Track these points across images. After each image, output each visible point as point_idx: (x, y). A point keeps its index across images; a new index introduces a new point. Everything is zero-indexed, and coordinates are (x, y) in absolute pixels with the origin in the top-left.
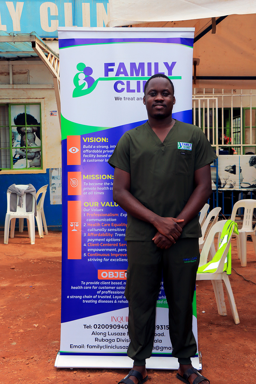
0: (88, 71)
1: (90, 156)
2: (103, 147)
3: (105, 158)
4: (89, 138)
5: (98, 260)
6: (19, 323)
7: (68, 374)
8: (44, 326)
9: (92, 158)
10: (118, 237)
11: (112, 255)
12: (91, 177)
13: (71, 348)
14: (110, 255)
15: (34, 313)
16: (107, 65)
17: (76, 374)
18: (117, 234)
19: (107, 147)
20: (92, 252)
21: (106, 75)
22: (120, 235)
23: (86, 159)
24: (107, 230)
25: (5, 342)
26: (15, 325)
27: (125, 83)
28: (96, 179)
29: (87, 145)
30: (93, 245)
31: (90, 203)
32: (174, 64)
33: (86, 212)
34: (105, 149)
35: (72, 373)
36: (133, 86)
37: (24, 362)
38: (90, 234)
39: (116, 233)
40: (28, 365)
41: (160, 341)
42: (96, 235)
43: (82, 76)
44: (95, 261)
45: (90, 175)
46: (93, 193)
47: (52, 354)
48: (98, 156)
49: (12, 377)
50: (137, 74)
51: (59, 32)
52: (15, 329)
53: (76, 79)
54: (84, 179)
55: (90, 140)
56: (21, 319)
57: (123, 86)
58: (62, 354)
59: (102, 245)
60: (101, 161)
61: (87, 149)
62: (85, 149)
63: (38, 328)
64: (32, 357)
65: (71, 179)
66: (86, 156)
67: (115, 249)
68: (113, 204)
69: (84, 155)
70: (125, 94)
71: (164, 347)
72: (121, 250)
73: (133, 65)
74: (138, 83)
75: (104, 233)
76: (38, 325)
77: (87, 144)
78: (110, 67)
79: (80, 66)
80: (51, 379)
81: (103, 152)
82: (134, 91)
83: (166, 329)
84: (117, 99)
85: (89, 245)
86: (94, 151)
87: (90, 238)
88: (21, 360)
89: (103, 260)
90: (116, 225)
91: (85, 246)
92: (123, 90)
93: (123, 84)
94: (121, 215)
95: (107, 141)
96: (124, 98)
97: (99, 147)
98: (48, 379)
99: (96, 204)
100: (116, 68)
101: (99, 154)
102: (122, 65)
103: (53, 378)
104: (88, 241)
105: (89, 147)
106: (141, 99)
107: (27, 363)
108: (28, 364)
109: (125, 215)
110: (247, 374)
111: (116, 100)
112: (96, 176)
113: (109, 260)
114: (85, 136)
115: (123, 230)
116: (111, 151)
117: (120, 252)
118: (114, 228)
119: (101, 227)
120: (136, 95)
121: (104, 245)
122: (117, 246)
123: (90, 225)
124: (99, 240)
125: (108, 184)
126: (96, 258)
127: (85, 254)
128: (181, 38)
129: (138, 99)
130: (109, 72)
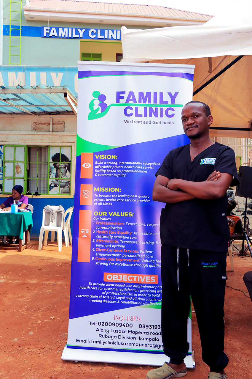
0: (102, 98)
1: (101, 171)
2: (113, 163)
3: (114, 173)
4: (100, 155)
5: (104, 264)
6: (39, 315)
7: (73, 367)
8: (59, 319)
9: (103, 173)
10: (123, 244)
11: (117, 260)
12: (101, 190)
13: (77, 342)
14: (115, 260)
15: (52, 307)
16: (118, 93)
17: (80, 367)
19: (116, 163)
20: (99, 257)
21: (118, 101)
22: (125, 242)
23: (98, 173)
24: (113, 237)
25: (24, 332)
26: (35, 316)
27: (134, 109)
28: (105, 191)
30: (101, 250)
31: (99, 212)
32: (176, 94)
33: (96, 221)
34: (114, 165)
35: (76, 366)
36: (141, 111)
37: (36, 351)
38: (98, 240)
39: (121, 241)
42: (103, 241)
43: (97, 102)
44: (102, 264)
45: (100, 188)
46: (103, 204)
47: (62, 345)
48: (108, 171)
49: (22, 366)
50: (145, 102)
51: (78, 65)
52: (35, 320)
53: (92, 104)
54: (95, 191)
55: (101, 157)
56: (41, 311)
57: (132, 112)
58: (69, 347)
59: (108, 250)
60: (111, 175)
61: (99, 165)
62: (97, 165)
63: (53, 320)
64: (43, 347)
65: (83, 191)
66: (98, 171)
67: (120, 255)
68: (120, 214)
69: (96, 170)
70: (133, 118)
72: (125, 256)
73: (141, 94)
74: (145, 109)
75: (111, 240)
76: (54, 317)
77: (99, 160)
78: (121, 95)
79: (95, 93)
81: (112, 168)
82: (141, 116)
84: (126, 122)
85: (97, 250)
86: (104, 167)
87: (98, 243)
88: (34, 350)
89: (109, 264)
90: (121, 233)
91: (94, 250)
92: (132, 114)
93: (132, 109)
94: (126, 224)
95: (117, 158)
96: (133, 121)
97: (109, 163)
98: (54, 370)
100: (126, 96)
101: (109, 169)
102: (131, 93)
103: (59, 369)
104: (96, 246)
105: (100, 163)
106: (147, 122)
107: (39, 353)
108: (39, 354)
111: (125, 123)
112: (106, 189)
113: (114, 264)
114: (97, 153)
115: (128, 238)
116: (119, 167)
117: (124, 258)
118: (120, 235)
119: (108, 235)
120: (143, 119)
121: (110, 250)
122: (122, 252)
123: (98, 232)
124: (106, 246)
125: (116, 196)
126: (102, 262)
127: (93, 258)
128: (183, 73)
129: (144, 123)
130: (120, 99)
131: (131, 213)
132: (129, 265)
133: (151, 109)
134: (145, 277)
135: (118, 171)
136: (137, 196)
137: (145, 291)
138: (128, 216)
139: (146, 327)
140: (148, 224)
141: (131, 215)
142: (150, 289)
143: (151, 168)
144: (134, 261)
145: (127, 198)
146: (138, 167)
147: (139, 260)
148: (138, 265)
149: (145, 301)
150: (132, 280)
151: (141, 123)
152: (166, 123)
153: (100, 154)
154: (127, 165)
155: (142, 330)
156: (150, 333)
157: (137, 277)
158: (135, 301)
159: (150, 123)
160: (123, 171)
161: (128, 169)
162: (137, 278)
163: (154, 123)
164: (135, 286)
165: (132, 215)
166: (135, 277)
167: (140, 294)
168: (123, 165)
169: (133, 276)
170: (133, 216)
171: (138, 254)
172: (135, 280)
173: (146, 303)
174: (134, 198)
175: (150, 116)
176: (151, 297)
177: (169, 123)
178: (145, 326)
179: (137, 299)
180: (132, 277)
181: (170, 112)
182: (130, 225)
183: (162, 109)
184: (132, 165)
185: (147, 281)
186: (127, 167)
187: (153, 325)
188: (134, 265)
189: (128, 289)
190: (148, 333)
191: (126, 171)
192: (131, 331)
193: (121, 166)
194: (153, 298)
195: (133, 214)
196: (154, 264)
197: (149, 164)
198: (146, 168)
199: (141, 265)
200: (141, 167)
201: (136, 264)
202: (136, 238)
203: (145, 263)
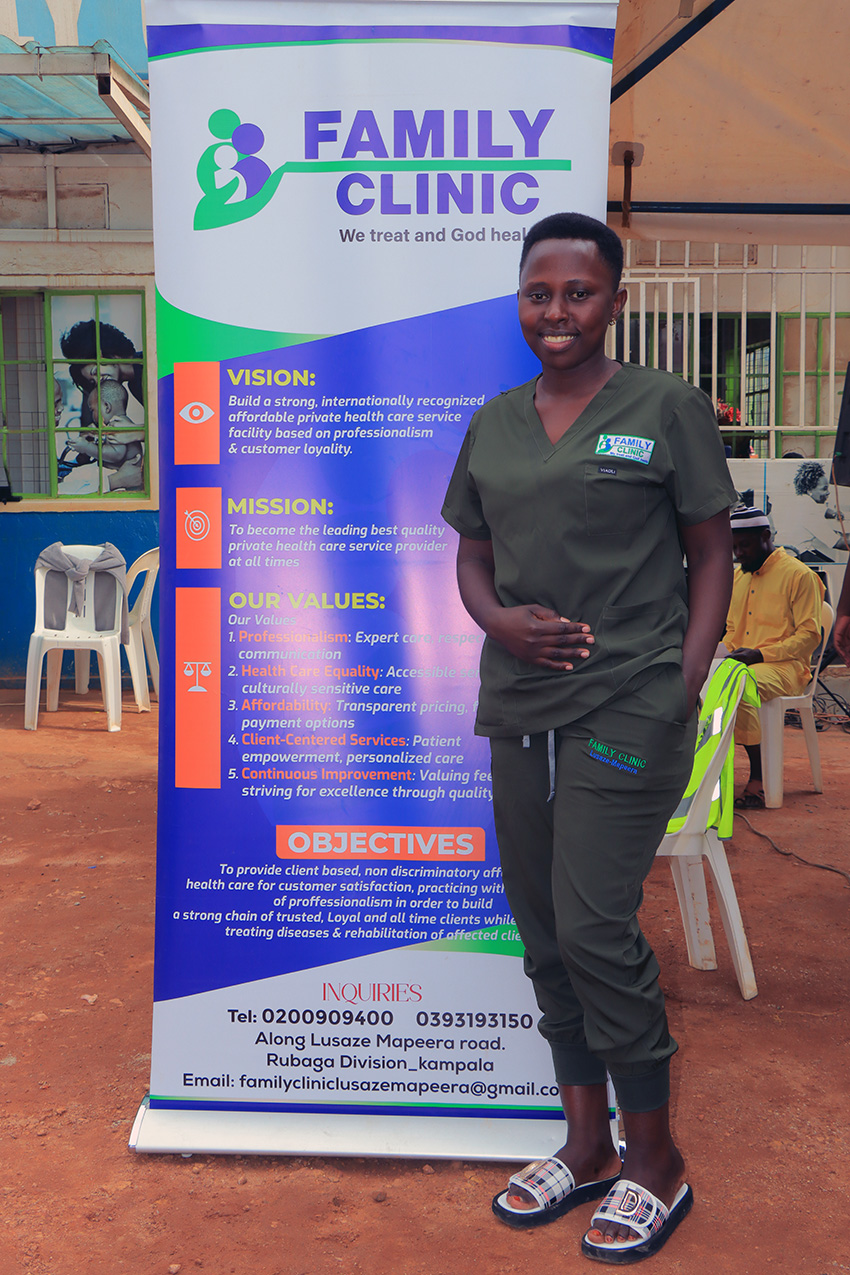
0: (248, 138)
1: (252, 433)
2: (298, 403)
3: (305, 440)
4: (248, 371)
5: (276, 792)
6: (37, 989)
7: (173, 1175)
8: (117, 1001)
9: (260, 441)
10: (348, 715)
11: (326, 774)
12: (256, 508)
13: (185, 1084)
14: (319, 774)
15: (88, 956)
16: (313, 119)
17: (201, 1175)
18: (343, 704)
19: (311, 404)
20: (257, 766)
21: (311, 152)
22: (355, 707)
23: (240, 442)
24: (310, 689)
26: (23, 997)
27: (377, 182)
28: (272, 512)
29: (241, 396)
30: (261, 741)
31: (251, 595)
32: (545, 116)
33: (236, 628)
34: (304, 410)
35: (187, 1170)
36: (405, 190)
37: (31, 1126)
38: (250, 702)
39: (340, 702)
40: (43, 1140)
41: (488, 1066)
42: (269, 706)
43: (228, 156)
45: (251, 500)
46: (263, 562)
47: (130, 1099)
48: (279, 434)
50: (419, 152)
52: (22, 1009)
53: (207, 167)
54: (230, 512)
55: (252, 379)
56: (43, 977)
57: (369, 194)
58: (157, 1104)
59: (292, 739)
60: (290, 450)
61: (243, 409)
62: (236, 409)
63: (95, 1007)
64: (59, 1110)
65: (186, 513)
66: (240, 434)
67: (337, 755)
68: (331, 601)
69: (231, 431)
70: (375, 219)
71: (501, 1087)
72: (358, 758)
73: (403, 119)
74: (422, 181)
75: (301, 699)
76: (95, 996)
77: (243, 390)
78: (323, 127)
79: (220, 120)
80: (114, 1190)
81: (296, 420)
82: (404, 209)
83: (507, 1025)
84: (346, 236)
85: (248, 739)
86: (265, 417)
87: (251, 715)
88: (22, 1122)
89: (294, 792)
90: (340, 673)
91: (233, 742)
92: (367, 205)
93: (367, 183)
94: (358, 636)
95: (313, 383)
96: (373, 232)
97: (284, 401)
98: (103, 1190)
99: (274, 599)
100: (343, 130)
101: (284, 426)
102: (365, 119)
103: (121, 1188)
104: (244, 726)
105: (248, 401)
106: (430, 235)
107: (42, 1132)
108: (45, 1135)
109: (370, 639)
110: (779, 1175)
111: (344, 240)
112: (272, 503)
113: (316, 793)
114: (236, 364)
115: (365, 689)
116: (325, 418)
117: (355, 766)
118: (334, 681)
119: (286, 680)
120: (414, 222)
121: (297, 741)
122: (344, 743)
123: (249, 671)
124: (282, 724)
125: (315, 531)
126: (269, 784)
127: (232, 773)
128: (570, 26)
129: (420, 237)
130: (320, 143)
131: (376, 595)
132: (374, 792)
133: (445, 182)
134: (433, 837)
135: (321, 434)
136: (395, 528)
137: (436, 889)
138: (363, 607)
139: (442, 1022)
141: (374, 601)
142: (457, 881)
143: (448, 417)
144: (392, 776)
145: (356, 539)
146: (399, 417)
147: (409, 773)
148: (409, 791)
149: (436, 927)
150: (384, 850)
151: (407, 240)
152: (506, 236)
153: (245, 368)
154: (353, 410)
155: (428, 1032)
156: (457, 1044)
157: (404, 836)
158: (398, 927)
159: (443, 239)
160: (339, 434)
161: (359, 424)
162: (404, 842)
163: (459, 236)
164: (397, 871)
165: (380, 603)
166: (397, 837)
167: (418, 898)
168: (341, 411)
169: (391, 835)
170: (382, 606)
171: (404, 749)
172: (397, 850)
173: (441, 933)
174: (384, 539)
175: (443, 208)
176: (460, 912)
177: (517, 236)
178: (440, 1017)
179: (407, 918)
180: (384, 836)
181: (521, 194)
182: (373, 641)
183: (488, 181)
184: (374, 409)
185: (441, 851)
186: (354, 418)
187: (470, 1015)
188: (391, 792)
189: (372, 884)
190: (452, 1042)
191: (351, 434)
192: (388, 1036)
193: (332, 415)
194: (468, 912)
195: (382, 599)
196: (466, 787)
197: (440, 401)
198: (428, 417)
199: (417, 793)
200: (410, 417)
201: (400, 790)
202: (397, 690)
203: (435, 785)
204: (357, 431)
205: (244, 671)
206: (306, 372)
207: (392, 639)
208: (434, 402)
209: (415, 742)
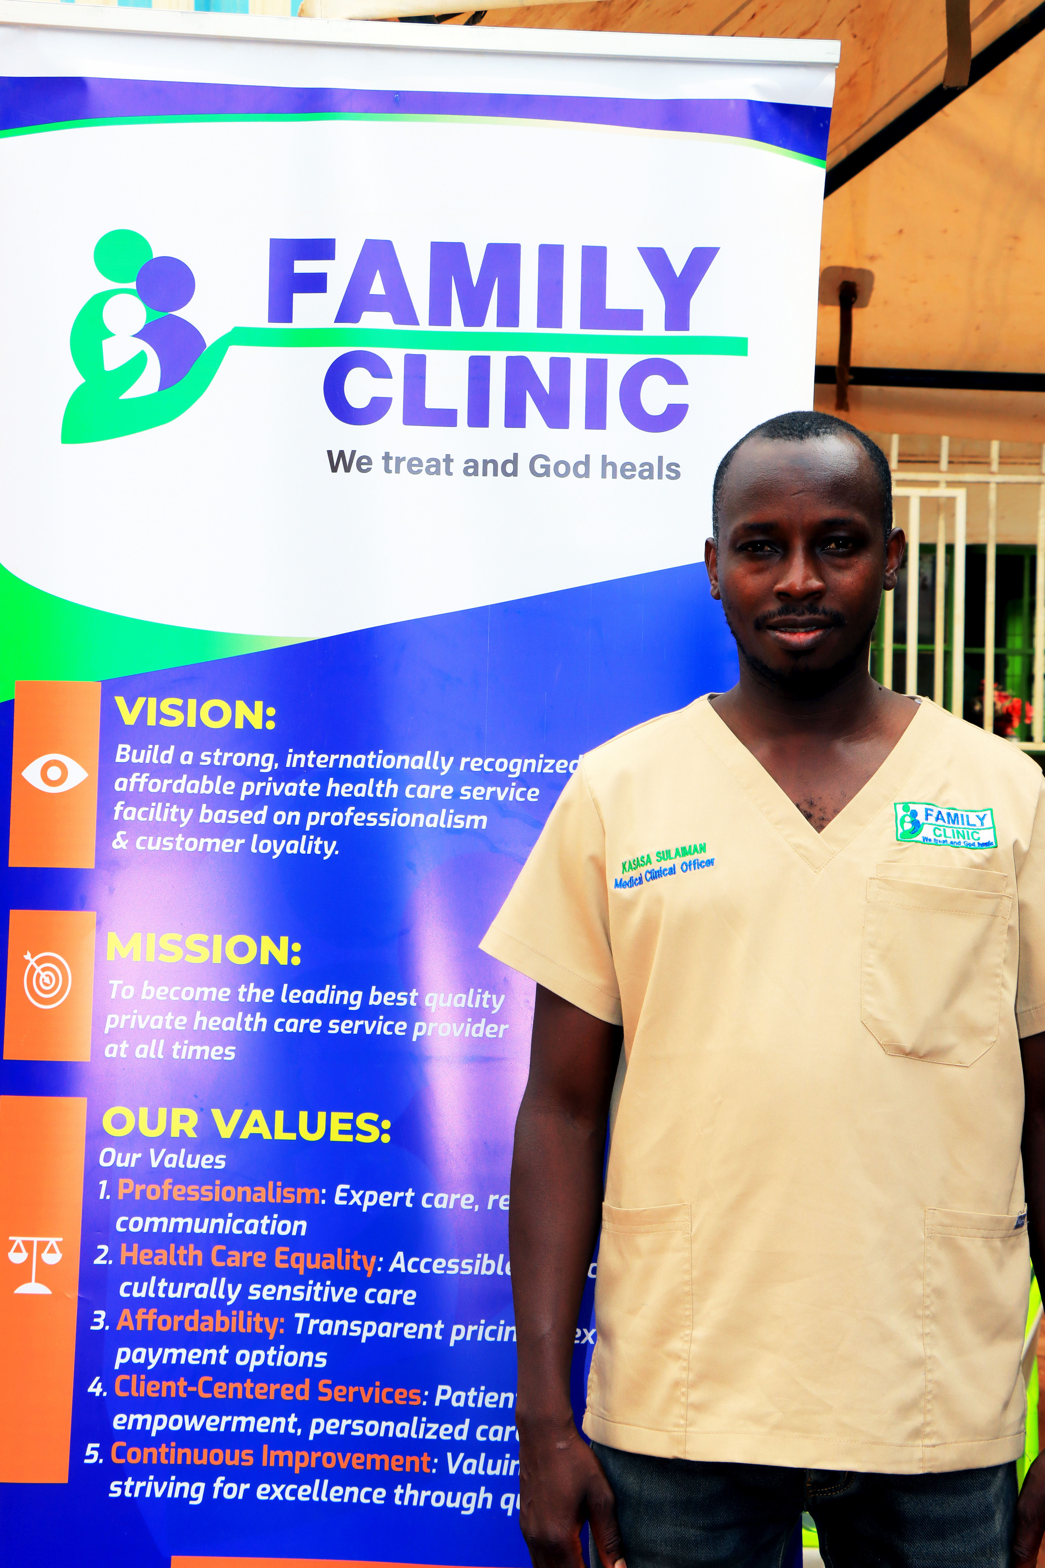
0: (165, 282)
1: (157, 813)
2: (242, 759)
3: (253, 828)
4: (152, 701)
5: (175, 1488)
9: (172, 829)
10: (314, 1342)
11: (270, 1457)
12: (159, 950)
14: (258, 1456)
16: (285, 251)
18: (306, 1322)
19: (267, 762)
20: (140, 1438)
21: (280, 310)
22: (328, 1327)
23: (134, 829)
24: (245, 1292)
27: (397, 366)
28: (190, 959)
29: (139, 745)
30: (151, 1389)
31: (144, 1112)
32: (701, 259)
33: (113, 1174)
34: (254, 774)
36: (447, 385)
38: (134, 1314)
39: (301, 1316)
42: (170, 1323)
43: (129, 313)
44: (158, 1494)
45: (151, 937)
46: (168, 1051)
48: (207, 815)
50: (474, 317)
53: (89, 330)
54: (111, 956)
55: (160, 715)
57: (381, 388)
59: (208, 1387)
60: (227, 845)
61: (141, 768)
62: (128, 769)
65: (28, 956)
66: (134, 814)
67: (293, 1419)
68: (291, 1125)
69: (118, 808)
70: (391, 433)
72: (331, 1426)
73: (447, 258)
75: (227, 1311)
77: (142, 735)
78: (302, 267)
79: (115, 249)
81: (237, 791)
82: (447, 418)
84: (338, 461)
85: (126, 1385)
86: (183, 785)
87: (134, 1339)
89: (209, 1490)
90: (302, 1262)
91: (98, 1391)
92: (378, 407)
93: (379, 369)
94: (339, 1194)
95: (271, 725)
96: (387, 457)
97: (218, 757)
99: (184, 1119)
100: (339, 273)
101: (216, 802)
102: (378, 255)
104: (119, 1361)
105: (151, 755)
106: (490, 467)
109: (362, 1199)
111: (334, 469)
112: (190, 943)
113: (250, 1494)
114: (132, 686)
115: (349, 1294)
116: (291, 789)
117: (325, 1442)
118: (291, 1277)
119: (204, 1274)
120: (461, 441)
121: (219, 1390)
122: (306, 1397)
123: (134, 1255)
124: (192, 1356)
125: (266, 995)
126: (162, 1473)
127: (92, 1451)
128: (750, 102)
129: (472, 468)
130: (295, 295)
131: (374, 1117)
132: (357, 1494)
133: (519, 371)
135: (282, 818)
136: (414, 994)
138: (349, 1138)
140: (492, 1198)
141: (371, 1129)
143: (515, 794)
144: (394, 1463)
145: (342, 1012)
146: (426, 791)
147: (426, 1458)
148: (425, 1494)
151: (449, 473)
152: (626, 470)
153: (147, 695)
154: (344, 775)
159: (515, 473)
160: (315, 819)
161: (352, 800)
163: (543, 468)
165: (382, 1131)
168: (320, 776)
170: (386, 1139)
171: (419, 1411)
174: (393, 1013)
175: (515, 418)
177: (647, 471)
181: (656, 396)
182: (367, 1203)
183: (597, 371)
184: (381, 774)
186: (344, 790)
188: (390, 1496)
191: (338, 819)
193: (303, 784)
195: (386, 1124)
197: (502, 764)
198: (479, 793)
199: (441, 1499)
200: (446, 792)
201: (409, 1492)
202: (409, 1297)
203: (472, 1483)
204: (349, 814)
205: (124, 1254)
206: (259, 705)
207: (402, 1200)
208: (492, 765)
209: (439, 1397)
